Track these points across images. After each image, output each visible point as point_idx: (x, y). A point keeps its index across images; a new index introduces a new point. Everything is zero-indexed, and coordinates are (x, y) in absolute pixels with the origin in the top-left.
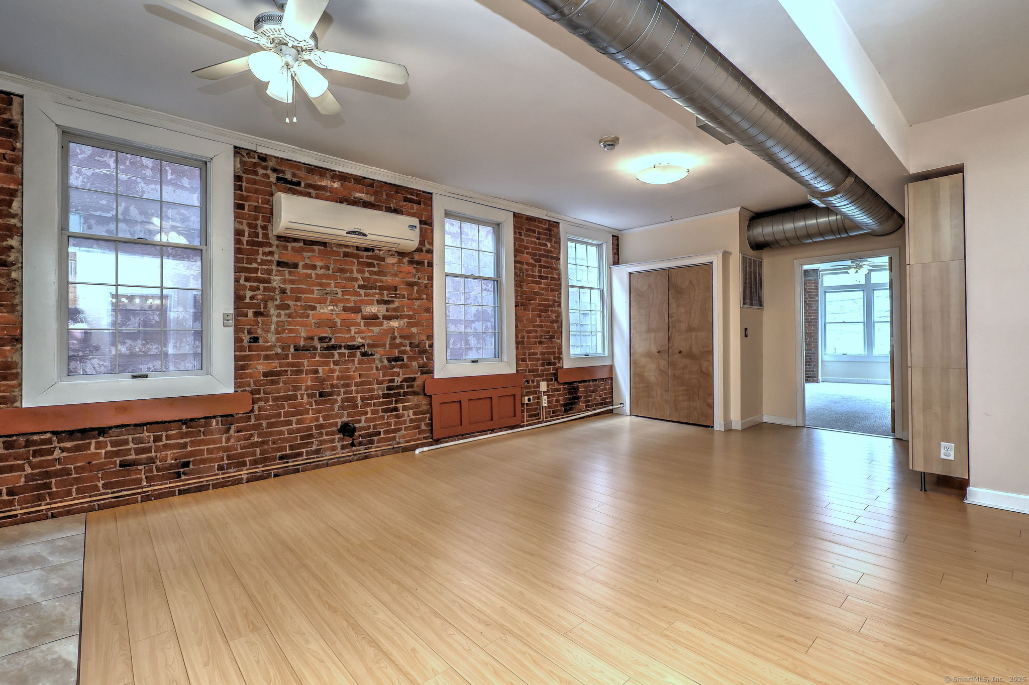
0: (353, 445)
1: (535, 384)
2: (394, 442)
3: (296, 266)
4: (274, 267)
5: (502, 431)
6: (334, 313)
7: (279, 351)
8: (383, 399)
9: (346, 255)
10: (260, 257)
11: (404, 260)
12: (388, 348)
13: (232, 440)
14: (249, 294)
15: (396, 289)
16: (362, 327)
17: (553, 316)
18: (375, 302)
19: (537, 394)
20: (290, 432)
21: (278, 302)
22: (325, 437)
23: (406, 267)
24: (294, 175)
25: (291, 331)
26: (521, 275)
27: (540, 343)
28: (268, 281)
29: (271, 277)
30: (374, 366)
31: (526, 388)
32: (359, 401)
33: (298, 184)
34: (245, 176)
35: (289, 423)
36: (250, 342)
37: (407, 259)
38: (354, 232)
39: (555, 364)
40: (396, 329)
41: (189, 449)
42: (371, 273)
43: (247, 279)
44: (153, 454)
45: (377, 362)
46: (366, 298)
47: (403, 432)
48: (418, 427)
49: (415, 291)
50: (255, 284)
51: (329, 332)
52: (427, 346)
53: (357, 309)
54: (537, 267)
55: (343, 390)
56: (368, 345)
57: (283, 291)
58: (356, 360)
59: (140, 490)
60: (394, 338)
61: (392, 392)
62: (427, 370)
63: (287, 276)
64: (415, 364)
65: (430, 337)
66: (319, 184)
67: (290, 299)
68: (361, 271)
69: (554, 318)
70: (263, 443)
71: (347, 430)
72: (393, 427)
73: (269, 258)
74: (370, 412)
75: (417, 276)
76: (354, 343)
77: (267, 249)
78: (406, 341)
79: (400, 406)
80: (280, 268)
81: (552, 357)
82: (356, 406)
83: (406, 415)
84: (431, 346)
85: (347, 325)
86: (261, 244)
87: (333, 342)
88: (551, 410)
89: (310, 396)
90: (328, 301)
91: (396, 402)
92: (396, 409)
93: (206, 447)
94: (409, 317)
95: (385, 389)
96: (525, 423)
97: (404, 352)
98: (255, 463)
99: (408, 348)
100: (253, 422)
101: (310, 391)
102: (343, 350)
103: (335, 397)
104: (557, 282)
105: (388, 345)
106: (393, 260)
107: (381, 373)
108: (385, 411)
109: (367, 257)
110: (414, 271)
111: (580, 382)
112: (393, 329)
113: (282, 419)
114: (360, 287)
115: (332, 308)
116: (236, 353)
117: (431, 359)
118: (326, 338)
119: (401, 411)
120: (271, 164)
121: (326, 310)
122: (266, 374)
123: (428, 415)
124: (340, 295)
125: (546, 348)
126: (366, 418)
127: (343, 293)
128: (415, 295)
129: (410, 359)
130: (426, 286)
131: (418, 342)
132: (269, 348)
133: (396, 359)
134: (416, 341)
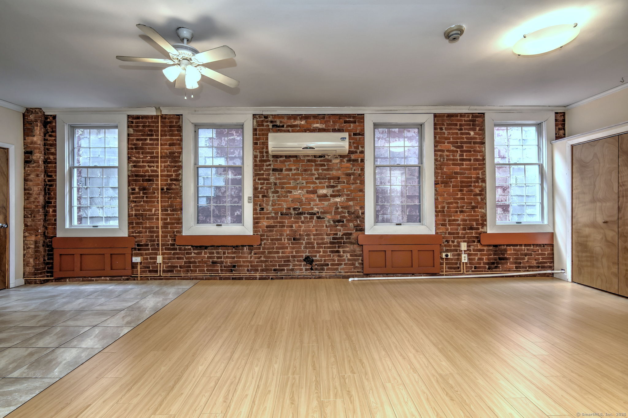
0: (312, 269)
1: (455, 243)
2: (337, 272)
3: (281, 170)
4: (271, 172)
5: (422, 276)
6: (301, 194)
7: (273, 215)
8: (330, 244)
9: (309, 161)
10: (265, 168)
11: (344, 160)
12: (333, 214)
13: (253, 258)
14: (260, 186)
15: (339, 178)
16: (318, 202)
17: (477, 191)
18: (326, 187)
19: (457, 251)
20: (279, 257)
21: (273, 190)
22: (296, 263)
23: (345, 164)
24: (281, 122)
25: (279, 205)
26: (442, 160)
27: (461, 212)
28: (268, 179)
29: (270, 177)
30: (325, 225)
31: (445, 246)
32: (315, 244)
33: (283, 126)
34: (258, 128)
35: (278, 253)
36: (260, 210)
37: (346, 159)
38: (307, 148)
39: (478, 229)
40: (339, 203)
41: (236, 259)
42: (323, 170)
43: (259, 179)
44: (223, 260)
45: (327, 222)
46: (320, 185)
47: (343, 266)
48: (353, 264)
49: (352, 178)
50: (262, 181)
51: (299, 205)
52: (360, 213)
53: (314, 192)
54: (459, 152)
55: (306, 238)
56: (321, 212)
57: (275, 184)
58: (314, 221)
59: (218, 275)
60: (338, 208)
61: (336, 241)
62: (361, 229)
63: (277, 176)
64: (351, 224)
65: (363, 207)
66: (294, 124)
67: (279, 188)
68: (317, 170)
69: (478, 192)
70: (266, 261)
71: (308, 260)
72: (336, 262)
73: (269, 167)
74: (322, 252)
75: (353, 169)
76: (313, 211)
77: (268, 163)
78: (345, 210)
79: (341, 250)
80: (274, 172)
81: (475, 223)
82: (313, 247)
83: (345, 256)
84: (363, 213)
85: (309, 201)
86: (265, 161)
87: (301, 210)
88: (473, 266)
89: (289, 239)
90: (298, 188)
91: (339, 247)
92: (338, 252)
93: (242, 260)
94: (348, 195)
95: (332, 239)
96: (444, 273)
97: (345, 217)
98: (262, 270)
99: (347, 215)
100: (261, 250)
101: (289, 237)
102: (306, 215)
103: (302, 241)
104: (482, 162)
105: (333, 213)
106: (337, 161)
107: (329, 230)
108: (332, 252)
109: (321, 161)
110: (351, 166)
111: (507, 245)
112: (336, 203)
113: (275, 250)
114: (316, 179)
115: (300, 191)
116: (254, 216)
117: (363, 221)
118: (297, 208)
119: (342, 253)
120: (270, 119)
121: (297, 193)
122: (267, 227)
123: (361, 258)
124: (305, 185)
125: (467, 216)
126: (319, 255)
127: (307, 183)
128: (352, 181)
129: (348, 221)
130: (359, 175)
131: (354, 210)
132: (269, 214)
133: (339, 221)
134: (352, 210)
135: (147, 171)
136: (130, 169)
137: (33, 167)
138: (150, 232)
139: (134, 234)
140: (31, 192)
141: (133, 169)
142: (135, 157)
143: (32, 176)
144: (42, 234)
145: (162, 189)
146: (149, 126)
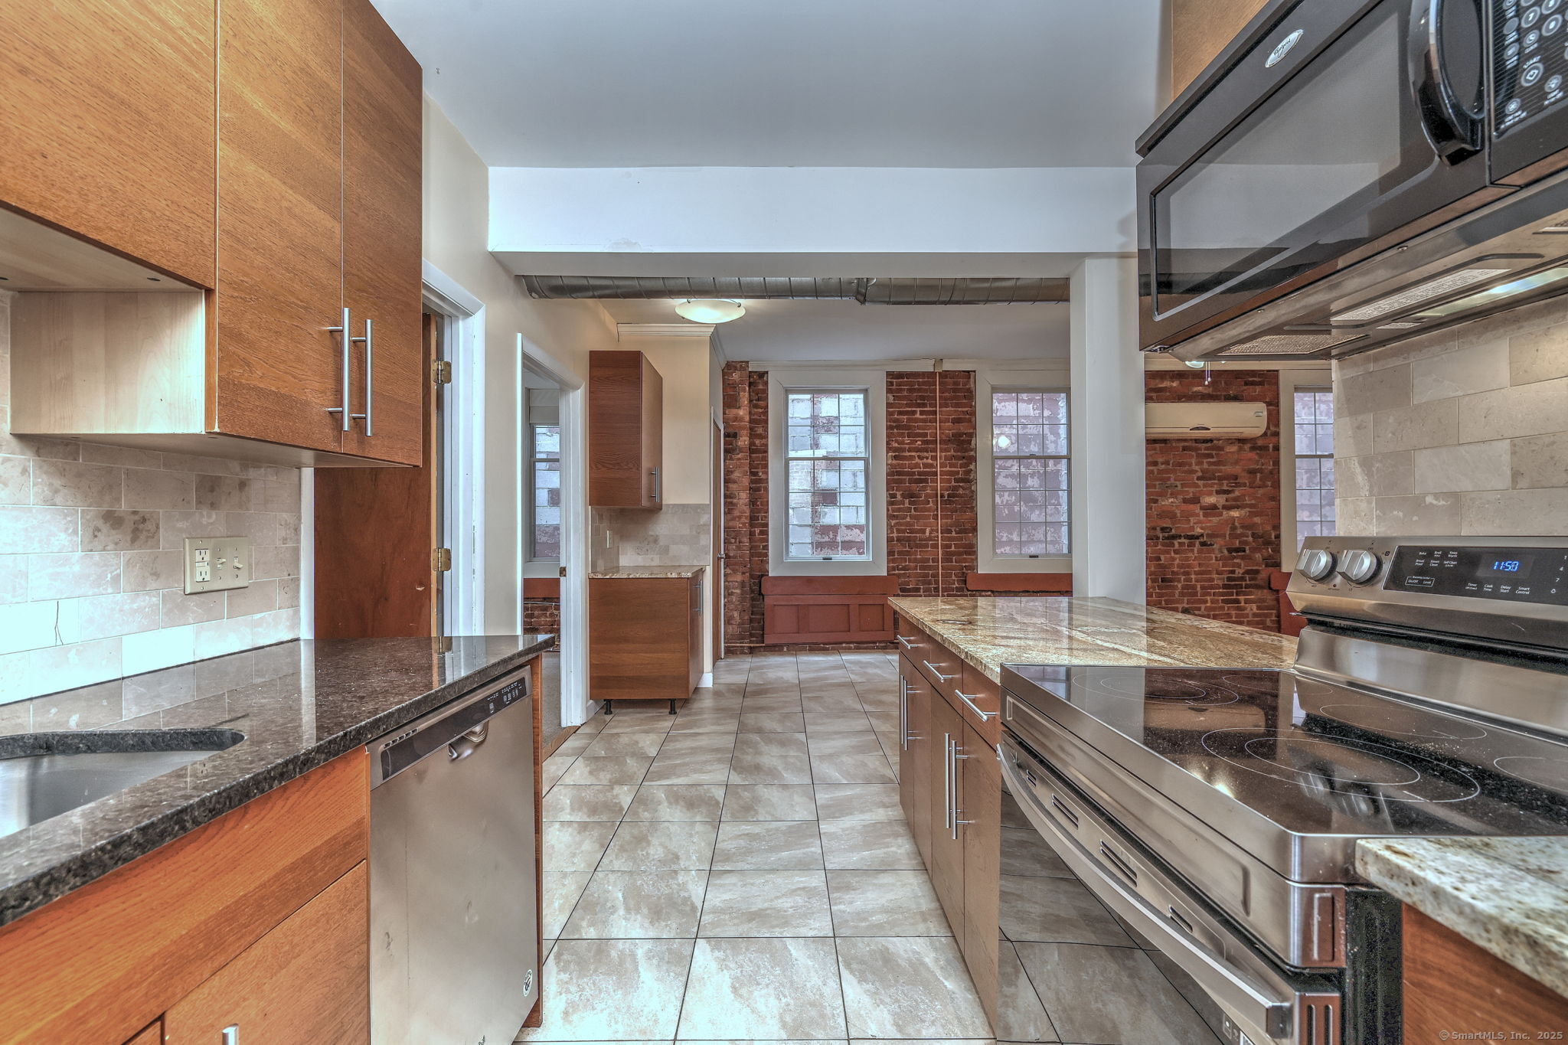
6: (1174, 504)
9: (1185, 448)
11: (1247, 447)
12: (1227, 538)
15: (1236, 477)
16: (1202, 517)
18: (1214, 492)
23: (1248, 454)
30: (1214, 556)
32: (1199, 589)
37: (1249, 445)
38: (1197, 429)
40: (1237, 519)
42: (1210, 464)
45: (1217, 552)
46: (1205, 489)
49: (1258, 478)
51: (1170, 522)
53: (1196, 500)
55: (1183, 578)
56: (1208, 535)
58: (1196, 549)
60: (1235, 528)
61: (1233, 583)
62: (1274, 562)
64: (1258, 556)
65: (1277, 527)
66: (1160, 386)
68: (1199, 463)
74: (1209, 601)
75: (1260, 462)
76: (1193, 533)
78: (1248, 531)
79: (1242, 598)
82: (1195, 594)
83: (1249, 609)
84: (1278, 537)
85: (1187, 516)
87: (1173, 532)
89: (1153, 581)
90: (1169, 493)
94: (1251, 506)
95: (1226, 579)
97: (1246, 543)
99: (1250, 538)
101: (1153, 577)
102: (1183, 540)
103: (1176, 584)
105: (1227, 536)
106: (1234, 448)
107: (1221, 564)
108: (1225, 601)
109: (1206, 448)
110: (1257, 458)
112: (1233, 518)
114: (1198, 479)
115: (1172, 500)
117: (1277, 550)
118: (1167, 528)
121: (1167, 502)
123: (1274, 612)
124: (1179, 488)
126: (1205, 607)
127: (1183, 485)
128: (1258, 482)
129: (1253, 550)
130: (1271, 472)
131: (1262, 532)
133: (1237, 550)
134: (1260, 531)
135: (917, 466)
136: (890, 462)
137: (739, 459)
138: (922, 568)
139: (897, 572)
140: (735, 501)
141: (894, 462)
142: (896, 441)
143: (736, 475)
145: (942, 496)
146: (919, 390)
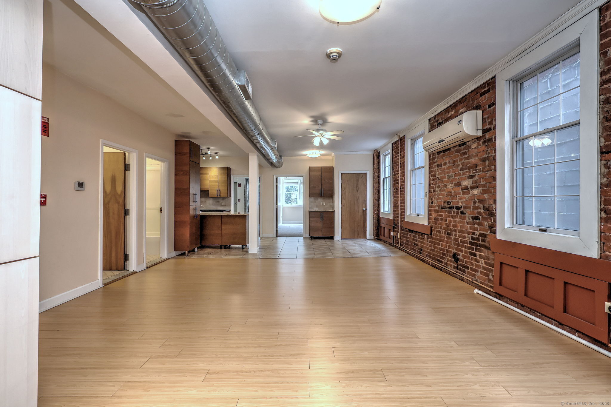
0: (457, 268)
2: (474, 278)
3: (441, 165)
6: (451, 188)
7: (437, 208)
8: (469, 244)
9: (456, 151)
10: (434, 165)
11: (480, 142)
12: (472, 210)
13: (428, 245)
14: (432, 182)
15: (476, 166)
16: (461, 195)
18: (467, 178)
21: (437, 185)
22: (449, 257)
23: (482, 147)
24: (441, 118)
25: (440, 199)
28: (435, 175)
29: (436, 173)
30: (466, 221)
32: (459, 242)
36: (431, 204)
37: (482, 140)
38: (440, 142)
40: (476, 196)
42: (465, 159)
43: (431, 176)
44: (418, 243)
45: (467, 218)
46: (463, 176)
47: (479, 273)
48: (488, 275)
49: (487, 164)
51: (450, 199)
53: (459, 185)
56: (464, 207)
57: (438, 179)
58: (459, 216)
59: (416, 254)
60: (475, 203)
61: (474, 241)
62: (493, 229)
63: (439, 171)
64: (486, 223)
65: (495, 202)
66: (448, 117)
68: (461, 160)
70: (434, 250)
71: (455, 258)
72: (474, 267)
74: (464, 251)
75: (488, 152)
76: (458, 206)
78: (481, 205)
79: (478, 253)
80: (437, 168)
82: (459, 245)
83: (481, 262)
84: (495, 209)
85: (456, 194)
86: (434, 159)
87: (451, 205)
89: (445, 233)
90: (450, 181)
91: (476, 250)
92: (475, 255)
93: (424, 245)
94: (484, 186)
95: (471, 238)
97: (479, 213)
98: (432, 258)
99: (482, 211)
100: (432, 240)
101: (444, 231)
102: (454, 210)
103: (451, 236)
105: (472, 208)
106: (475, 145)
107: (469, 227)
108: (472, 253)
109: (463, 149)
110: (487, 148)
112: (474, 196)
113: (438, 241)
114: (461, 170)
115: (451, 185)
116: (429, 209)
118: (449, 202)
119: (478, 257)
120: (436, 118)
121: (449, 186)
122: (435, 219)
123: (493, 269)
124: (454, 177)
126: (462, 254)
127: (455, 175)
128: (487, 168)
129: (483, 219)
130: (493, 158)
131: (488, 205)
132: (435, 207)
133: (476, 218)
137: (375, 180)
138: (397, 217)
139: (394, 218)
140: (374, 193)
141: (394, 176)
142: (394, 168)
143: (374, 185)
144: (377, 214)
145: (400, 188)
146: (398, 147)
